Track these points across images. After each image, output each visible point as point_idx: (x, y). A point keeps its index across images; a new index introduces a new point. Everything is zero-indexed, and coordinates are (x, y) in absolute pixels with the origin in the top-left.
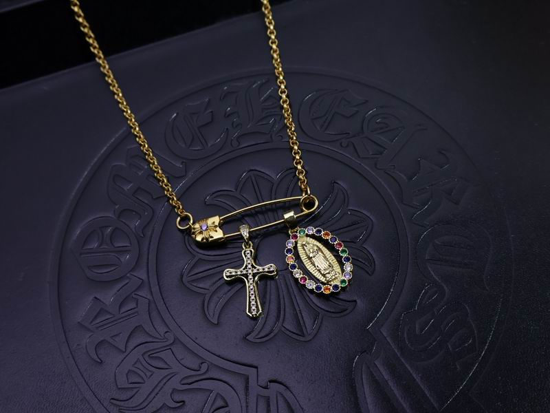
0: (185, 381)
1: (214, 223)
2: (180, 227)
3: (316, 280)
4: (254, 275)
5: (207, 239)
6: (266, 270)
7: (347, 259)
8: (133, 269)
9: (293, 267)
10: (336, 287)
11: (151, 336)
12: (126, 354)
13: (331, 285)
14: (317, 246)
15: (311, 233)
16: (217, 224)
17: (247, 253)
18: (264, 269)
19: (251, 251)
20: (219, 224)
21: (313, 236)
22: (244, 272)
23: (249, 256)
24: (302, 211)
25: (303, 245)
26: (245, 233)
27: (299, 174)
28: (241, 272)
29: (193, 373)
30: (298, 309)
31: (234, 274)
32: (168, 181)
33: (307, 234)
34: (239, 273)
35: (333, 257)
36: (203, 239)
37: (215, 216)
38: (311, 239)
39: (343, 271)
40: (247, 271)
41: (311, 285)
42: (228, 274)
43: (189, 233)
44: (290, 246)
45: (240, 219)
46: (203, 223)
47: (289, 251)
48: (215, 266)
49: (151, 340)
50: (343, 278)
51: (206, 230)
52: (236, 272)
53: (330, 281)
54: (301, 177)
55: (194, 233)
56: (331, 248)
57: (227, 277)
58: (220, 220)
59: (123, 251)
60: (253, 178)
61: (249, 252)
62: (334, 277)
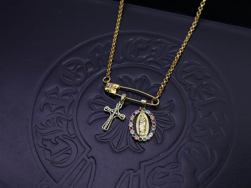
1: (116, 86)
2: (103, 80)
3: (136, 132)
4: (115, 115)
5: (109, 91)
6: (121, 116)
7: (153, 131)
9: (131, 121)
10: (141, 139)
11: (65, 113)
12: (52, 113)
13: (139, 137)
14: (146, 120)
15: (147, 113)
16: (116, 88)
18: (120, 115)
19: (121, 106)
20: (118, 88)
21: (147, 115)
22: (112, 111)
23: (118, 107)
24: (151, 103)
25: (141, 116)
26: (123, 97)
27: (161, 88)
28: (111, 111)
29: (69, 135)
30: (122, 138)
31: (108, 109)
32: (112, 61)
33: (145, 112)
34: (110, 111)
35: (149, 127)
36: (107, 90)
37: (118, 84)
38: (146, 115)
39: (148, 135)
40: (114, 112)
41: (132, 132)
43: (105, 84)
44: (136, 113)
45: (127, 92)
46: (111, 84)
47: (134, 114)
48: (105, 103)
49: (64, 114)
50: (146, 138)
51: (110, 87)
52: (109, 109)
53: (140, 136)
54: (160, 90)
55: (106, 86)
56: (150, 124)
57: (106, 109)
58: (119, 87)
59: (79, 77)
60: (143, 80)
61: (119, 105)
62: (142, 135)
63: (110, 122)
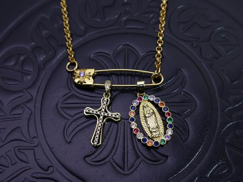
0: (35, 175)
1: (90, 73)
2: (67, 69)
3: (145, 134)
4: (104, 117)
5: (82, 83)
6: (114, 116)
7: (171, 126)
8: (29, 88)
9: (132, 120)
10: (157, 143)
11: (24, 137)
12: (4, 143)
13: (153, 141)
14: (153, 110)
15: (151, 99)
16: (91, 74)
17: (105, 100)
18: (112, 115)
19: (108, 100)
20: (93, 75)
21: (152, 102)
22: (98, 113)
23: (105, 103)
24: (151, 83)
25: (144, 107)
26: (107, 86)
27: (157, 56)
29: (42, 171)
30: (126, 150)
31: (91, 112)
32: (71, 36)
33: (149, 100)
34: (95, 113)
35: (161, 121)
36: (79, 82)
37: (93, 68)
38: (151, 104)
39: (165, 133)
40: (100, 113)
41: (140, 136)
42: (87, 111)
43: (72, 74)
44: (135, 104)
45: (108, 76)
46: (82, 71)
47: (133, 108)
49: (23, 139)
50: (164, 138)
51: (83, 77)
52: (93, 111)
53: (154, 138)
54: (158, 59)
55: (74, 76)
56: (162, 114)
57: (87, 113)
58: (95, 72)
59: (27, 74)
60: (127, 51)
61: (106, 100)
62: (157, 136)
63: (101, 131)
